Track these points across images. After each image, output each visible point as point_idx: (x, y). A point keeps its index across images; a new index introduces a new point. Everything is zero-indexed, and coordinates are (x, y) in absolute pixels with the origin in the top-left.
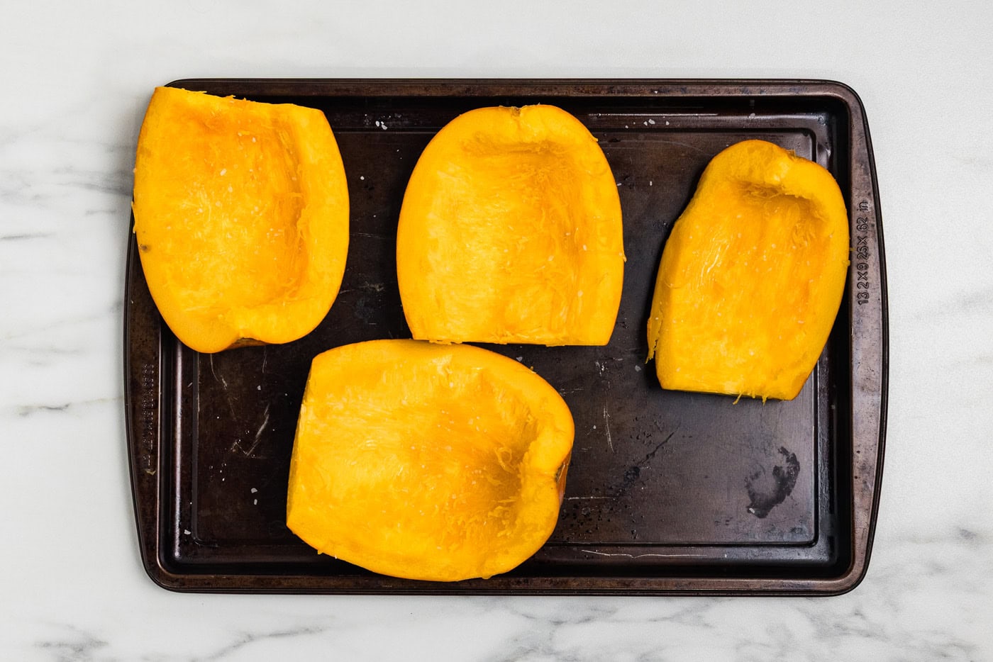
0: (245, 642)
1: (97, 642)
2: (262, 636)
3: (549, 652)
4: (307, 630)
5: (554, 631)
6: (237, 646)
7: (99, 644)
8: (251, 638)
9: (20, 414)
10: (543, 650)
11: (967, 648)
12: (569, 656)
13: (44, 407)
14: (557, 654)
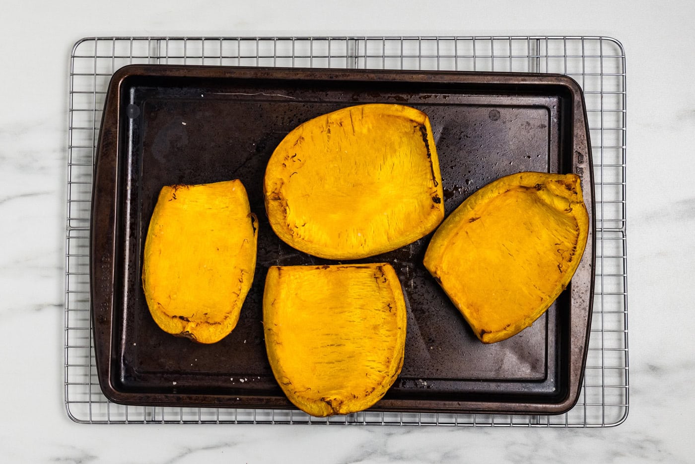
0: (186, 453)
1: (90, 457)
2: (197, 449)
3: (384, 453)
4: (227, 444)
5: (387, 440)
6: (182, 456)
7: (92, 458)
8: (190, 451)
9: (36, 310)
10: (380, 453)
11: (656, 442)
12: (398, 456)
13: (51, 305)
14: (389, 454)
